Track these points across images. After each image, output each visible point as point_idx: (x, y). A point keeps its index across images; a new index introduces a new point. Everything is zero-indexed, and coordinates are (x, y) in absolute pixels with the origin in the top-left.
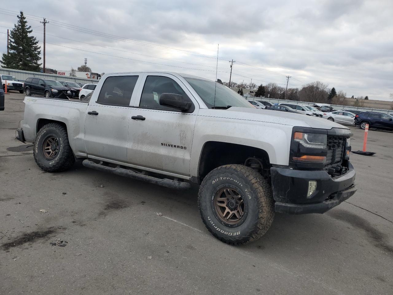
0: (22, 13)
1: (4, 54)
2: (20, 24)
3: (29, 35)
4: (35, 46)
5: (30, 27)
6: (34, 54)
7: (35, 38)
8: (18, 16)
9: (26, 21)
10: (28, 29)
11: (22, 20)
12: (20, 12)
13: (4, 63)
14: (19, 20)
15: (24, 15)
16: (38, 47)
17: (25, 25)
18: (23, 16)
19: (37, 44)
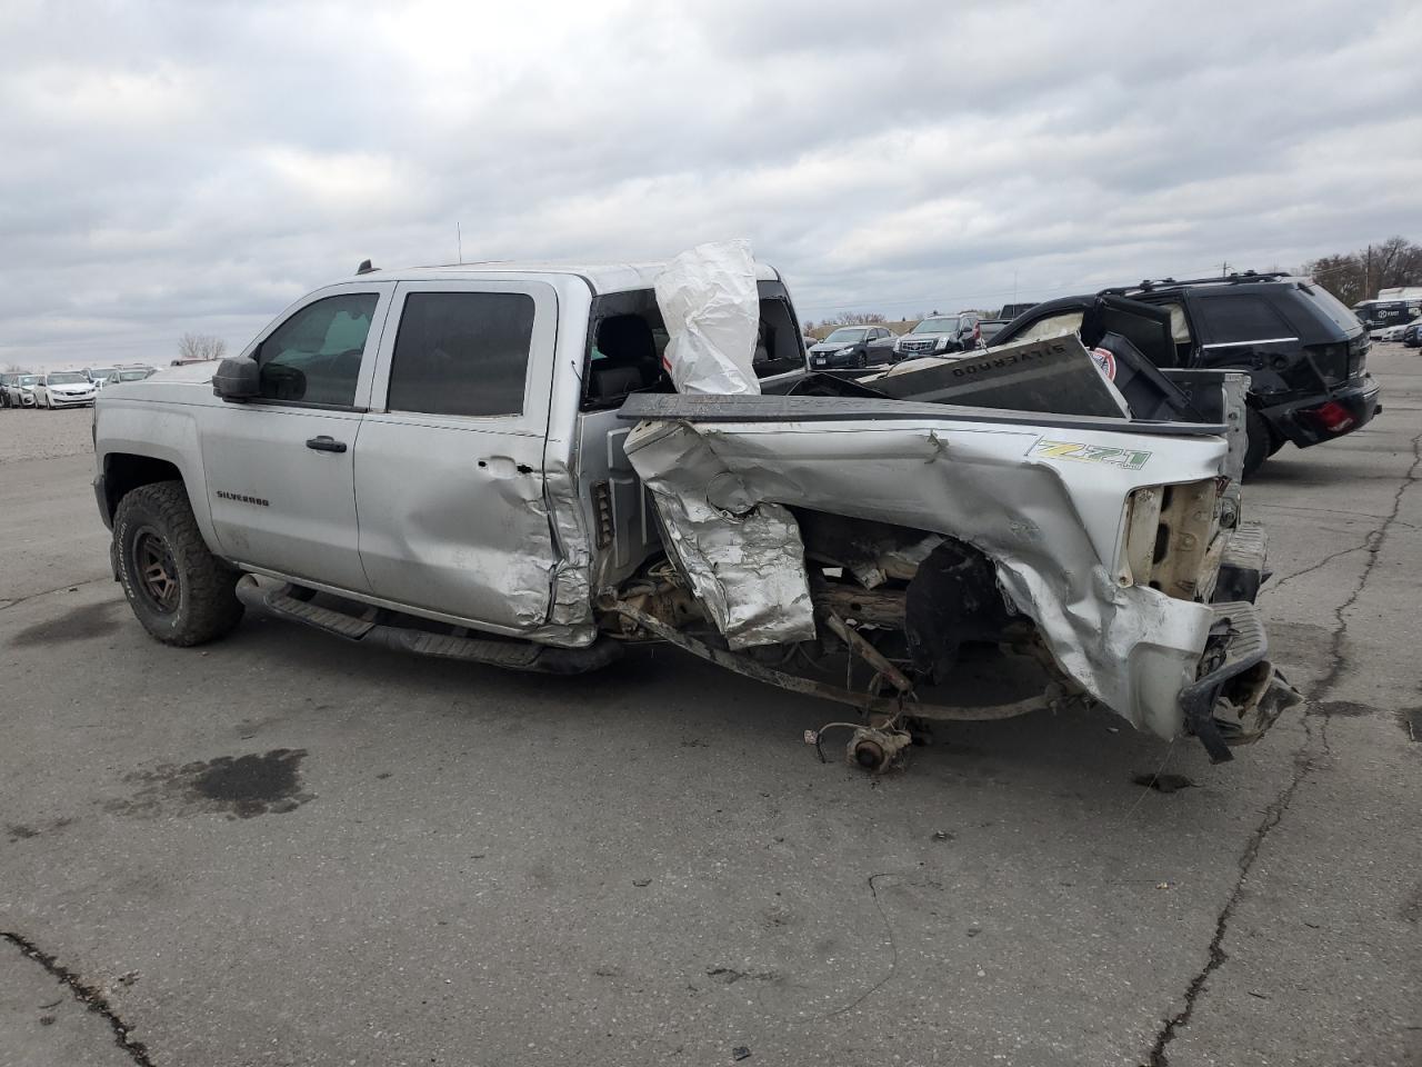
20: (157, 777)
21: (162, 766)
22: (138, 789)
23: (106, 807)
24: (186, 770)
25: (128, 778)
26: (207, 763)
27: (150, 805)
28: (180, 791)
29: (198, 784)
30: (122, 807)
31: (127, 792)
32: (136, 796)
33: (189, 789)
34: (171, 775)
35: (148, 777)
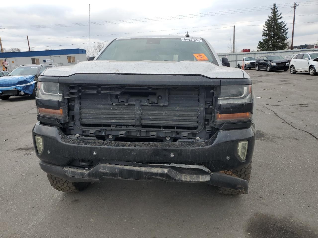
0: (275, 5)
1: (259, 41)
2: (273, 14)
3: (279, 21)
4: (284, 29)
5: (281, 14)
6: (283, 36)
7: (283, 22)
8: (271, 9)
9: (278, 11)
10: (278, 16)
11: (275, 10)
12: (273, 5)
13: (259, 48)
14: (272, 11)
15: (277, 6)
16: (286, 29)
17: (277, 14)
18: (275, 7)
19: (285, 27)
20: (270, 140)
21: (268, 142)
22: (274, 139)
23: (281, 138)
24: (264, 140)
25: (275, 142)
26: (259, 140)
27: (273, 136)
28: (268, 137)
29: (264, 137)
30: (278, 137)
31: (276, 140)
32: (275, 138)
33: (266, 136)
34: (267, 140)
35: (272, 141)
